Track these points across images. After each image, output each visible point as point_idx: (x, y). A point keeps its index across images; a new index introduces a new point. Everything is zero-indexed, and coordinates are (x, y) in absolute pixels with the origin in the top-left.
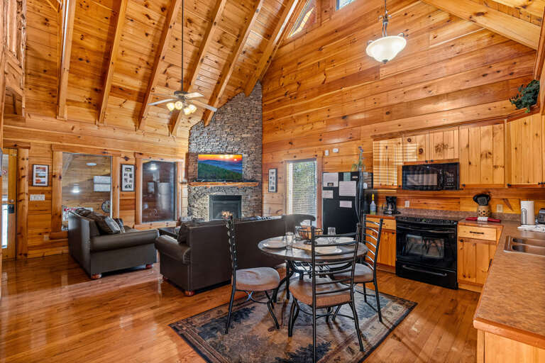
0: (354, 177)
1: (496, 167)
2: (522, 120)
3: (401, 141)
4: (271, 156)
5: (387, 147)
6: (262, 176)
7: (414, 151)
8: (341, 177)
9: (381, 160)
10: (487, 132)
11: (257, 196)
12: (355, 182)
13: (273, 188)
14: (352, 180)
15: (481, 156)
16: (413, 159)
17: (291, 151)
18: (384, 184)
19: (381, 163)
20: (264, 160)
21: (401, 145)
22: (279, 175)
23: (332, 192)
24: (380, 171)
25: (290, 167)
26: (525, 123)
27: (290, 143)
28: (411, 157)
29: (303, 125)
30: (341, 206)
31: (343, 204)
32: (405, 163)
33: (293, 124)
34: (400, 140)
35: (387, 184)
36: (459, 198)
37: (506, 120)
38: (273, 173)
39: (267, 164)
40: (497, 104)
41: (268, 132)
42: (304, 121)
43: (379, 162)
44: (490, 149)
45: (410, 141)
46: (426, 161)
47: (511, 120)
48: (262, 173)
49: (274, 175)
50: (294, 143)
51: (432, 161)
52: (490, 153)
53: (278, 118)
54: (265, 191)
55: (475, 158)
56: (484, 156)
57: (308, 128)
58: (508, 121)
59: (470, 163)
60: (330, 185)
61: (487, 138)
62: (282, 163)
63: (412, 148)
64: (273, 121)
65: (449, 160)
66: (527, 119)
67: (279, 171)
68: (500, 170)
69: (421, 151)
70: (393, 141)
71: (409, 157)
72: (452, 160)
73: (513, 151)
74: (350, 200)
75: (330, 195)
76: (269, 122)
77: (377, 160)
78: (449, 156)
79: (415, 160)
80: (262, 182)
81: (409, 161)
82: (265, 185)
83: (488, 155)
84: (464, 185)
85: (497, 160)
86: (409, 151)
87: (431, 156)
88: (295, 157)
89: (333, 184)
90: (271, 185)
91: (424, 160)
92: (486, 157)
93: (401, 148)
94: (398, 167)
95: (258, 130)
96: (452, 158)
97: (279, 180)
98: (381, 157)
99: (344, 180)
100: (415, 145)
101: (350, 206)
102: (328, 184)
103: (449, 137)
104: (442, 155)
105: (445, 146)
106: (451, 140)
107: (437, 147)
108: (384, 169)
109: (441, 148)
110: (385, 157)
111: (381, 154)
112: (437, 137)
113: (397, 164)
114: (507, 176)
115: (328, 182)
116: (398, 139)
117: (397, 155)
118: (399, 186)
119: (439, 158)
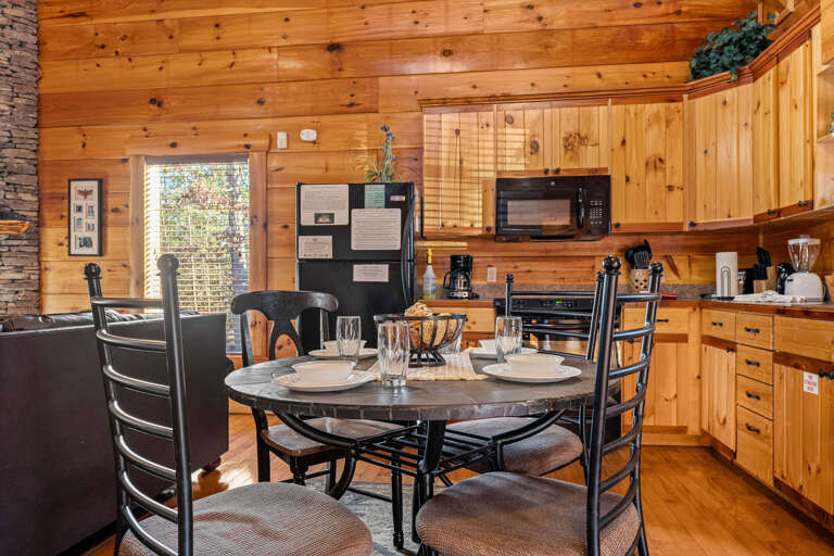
0: (397, 198)
1: (670, 188)
2: (720, 95)
3: (490, 120)
4: (79, 138)
5: (458, 132)
6: (40, 200)
7: (520, 145)
8: (357, 199)
9: (444, 163)
10: (657, 116)
11: (19, 269)
12: (398, 212)
13: (86, 243)
14: (389, 204)
15: (647, 164)
16: (516, 165)
17: (155, 128)
18: (450, 223)
19: (443, 172)
20: (46, 148)
21: (491, 130)
22: (111, 202)
23: (329, 239)
24: (443, 192)
25: (154, 175)
26: (725, 103)
27: (153, 101)
28: (514, 160)
29: (199, 51)
30: (356, 279)
31: (361, 273)
32: (499, 172)
33: (165, 44)
34: (488, 116)
35: (458, 223)
36: (593, 257)
37: (685, 96)
38: (86, 194)
39: (57, 163)
40: (657, 67)
41: (64, 57)
42: (204, 37)
43: (438, 168)
44: (660, 151)
45: (510, 120)
46: (546, 171)
47: (695, 97)
48: (38, 192)
49: (94, 200)
50: (172, 102)
51: (557, 171)
52: (661, 160)
53: (101, 14)
54: (52, 254)
55: (636, 168)
56: (651, 165)
57: (220, 61)
58: (689, 99)
59: (628, 180)
60: (324, 221)
61: (655, 129)
62: (125, 160)
63: (515, 138)
64: (83, 23)
65: (590, 170)
66: (729, 94)
67: (111, 187)
68: (677, 195)
69: (535, 147)
70: (472, 117)
71: (508, 160)
72: (596, 170)
73: (700, 156)
74: (383, 261)
75: (322, 248)
76: (67, 23)
77: (432, 162)
78: (589, 161)
79: (522, 168)
80: (40, 224)
81: (508, 168)
82: (52, 234)
83: (658, 163)
84: (618, 225)
85: (673, 173)
86: (508, 145)
87: (554, 160)
88: (174, 145)
89: (331, 216)
90: (78, 234)
91: (540, 168)
92: (655, 167)
93: (491, 137)
94: (485, 182)
95: (21, 44)
96: (595, 166)
97: (110, 217)
98: (444, 155)
99: (366, 205)
100: (522, 131)
101: (385, 278)
102: (317, 216)
103: (589, 120)
104: (576, 158)
105: (583, 139)
106: (594, 127)
107: (566, 139)
108: (452, 185)
109: (574, 142)
110: (453, 156)
111: (444, 148)
112: (566, 117)
113: (482, 174)
114: (690, 204)
115: (318, 212)
116: (484, 114)
117: (481, 152)
118: (489, 229)
119: (572, 166)
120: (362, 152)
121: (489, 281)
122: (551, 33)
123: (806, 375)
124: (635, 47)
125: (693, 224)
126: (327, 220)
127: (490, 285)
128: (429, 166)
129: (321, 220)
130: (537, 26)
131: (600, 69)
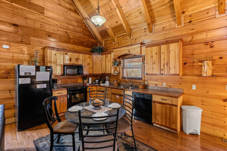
0: (48, 69)
1: (90, 68)
3: (63, 53)
5: (55, 54)
7: (68, 59)
8: (38, 69)
9: (53, 61)
12: (49, 72)
14: (46, 71)
16: (67, 62)
19: (52, 62)
21: (63, 55)
23: (29, 79)
28: (67, 61)
30: (37, 88)
31: (39, 86)
32: (64, 63)
35: (55, 73)
37: (92, 55)
43: (51, 61)
44: (89, 62)
45: (66, 54)
51: (74, 64)
55: (86, 65)
61: (88, 59)
68: (91, 69)
69: (71, 59)
70: (59, 52)
71: (66, 61)
73: (94, 64)
74: (45, 83)
75: (27, 81)
77: (50, 60)
78: (80, 63)
79: (68, 63)
81: (66, 63)
83: (89, 64)
84: (84, 74)
85: (91, 66)
86: (66, 58)
87: (74, 62)
89: (30, 73)
91: (72, 63)
93: (63, 57)
94: (61, 65)
98: (53, 59)
99: (40, 71)
100: (68, 56)
101: (46, 87)
102: (25, 73)
103: (79, 56)
104: (77, 62)
105: (79, 59)
106: (80, 57)
107: (76, 59)
108: (54, 65)
109: (77, 59)
110: (54, 59)
111: (52, 57)
112: (76, 55)
113: (61, 63)
114: (93, 71)
115: (26, 72)
116: (61, 52)
117: (61, 59)
118: (62, 74)
119: (77, 63)
120: (25, 54)
121: (59, 83)
122: (70, 38)
123: (117, 96)
124: (83, 44)
125: (93, 74)
126: (29, 74)
127: (59, 84)
128: (49, 61)
129: (27, 74)
130: (68, 36)
131: (78, 46)
